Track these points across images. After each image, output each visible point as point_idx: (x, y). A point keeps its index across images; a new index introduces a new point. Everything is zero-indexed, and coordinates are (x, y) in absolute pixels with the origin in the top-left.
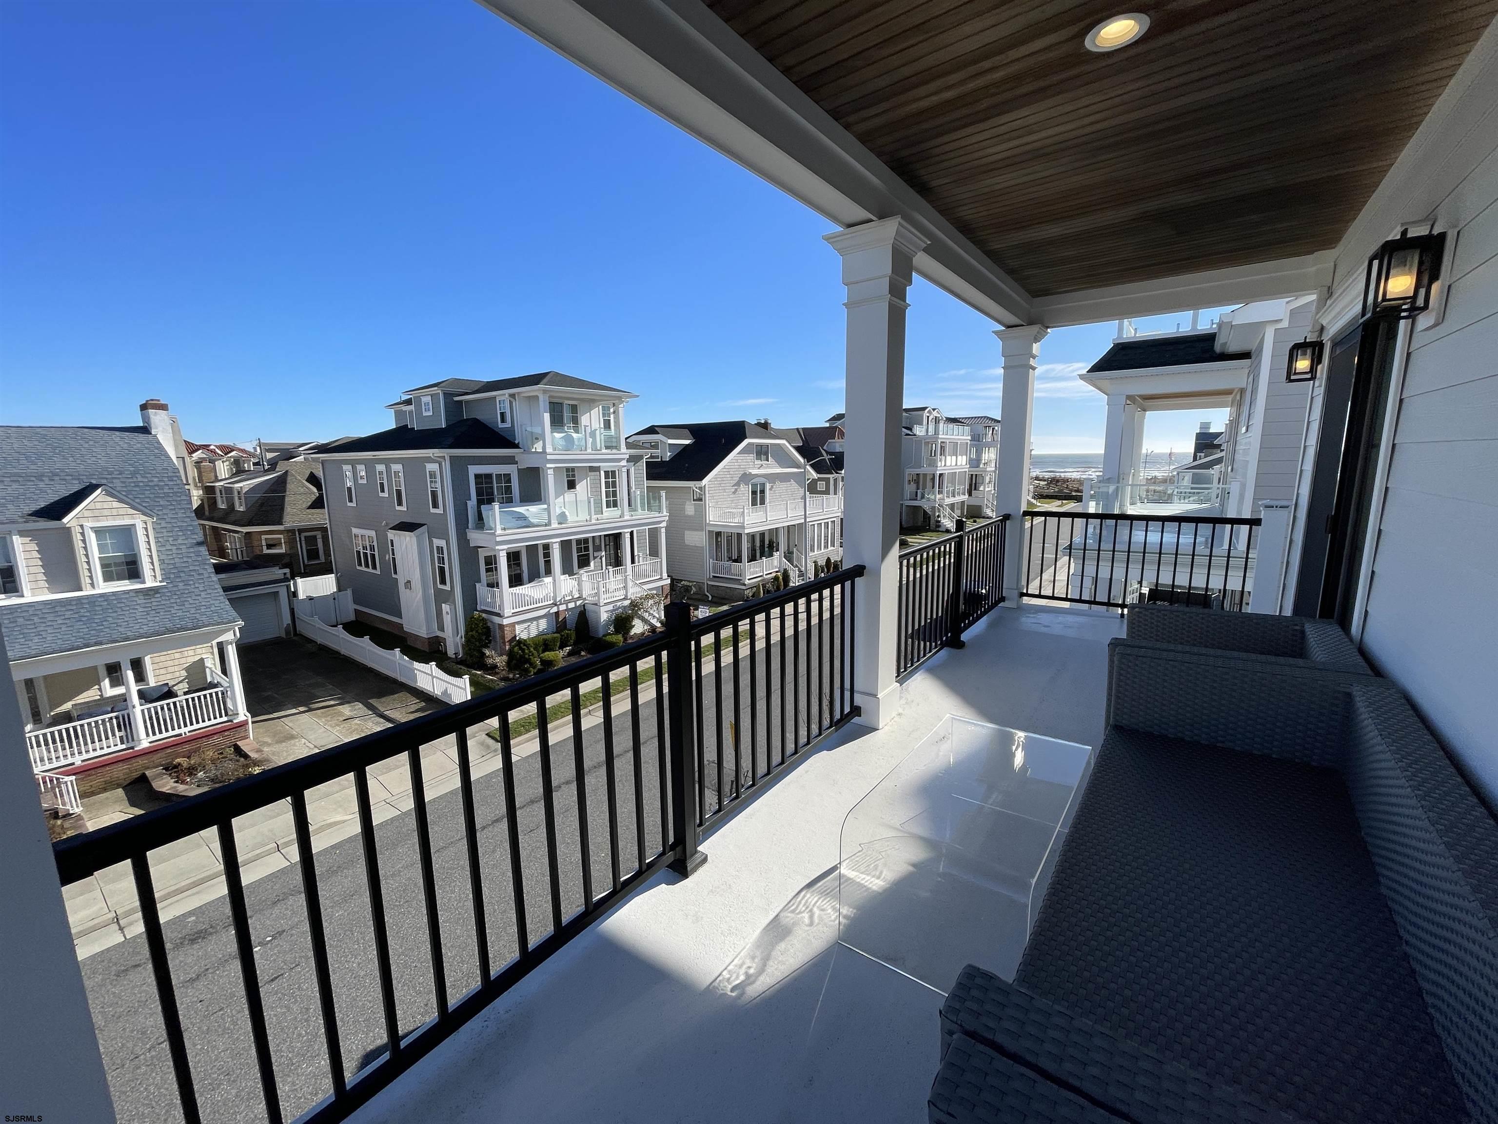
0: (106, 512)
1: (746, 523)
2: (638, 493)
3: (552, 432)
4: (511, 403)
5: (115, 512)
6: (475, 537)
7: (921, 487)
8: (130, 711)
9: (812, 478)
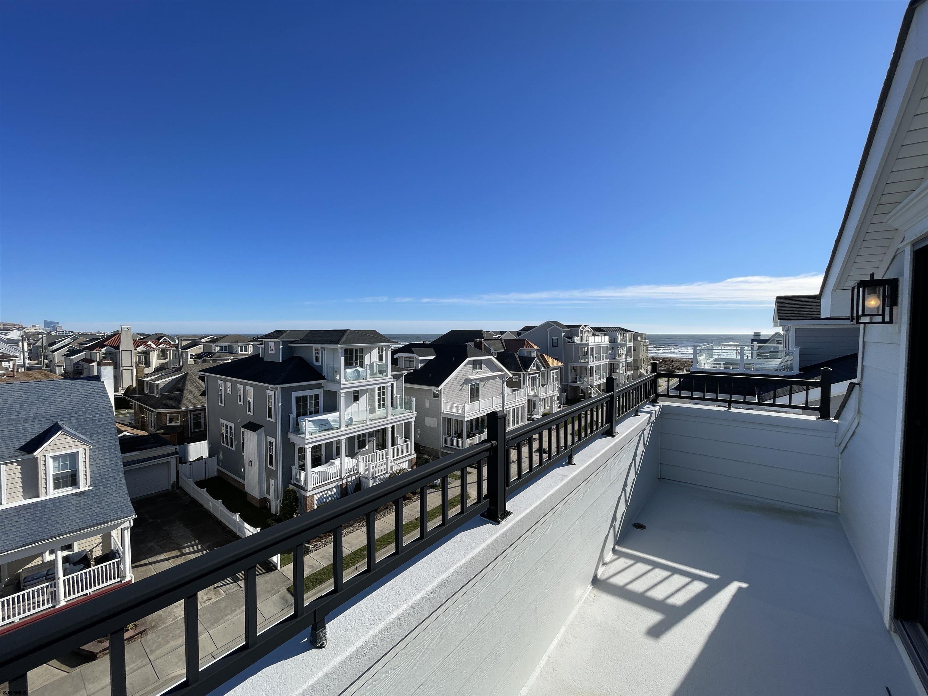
0: (61, 446)
1: (466, 414)
2: (399, 397)
3: (345, 369)
4: (322, 351)
5: (67, 445)
6: (293, 437)
7: (579, 374)
8: (56, 581)
9: (509, 377)
